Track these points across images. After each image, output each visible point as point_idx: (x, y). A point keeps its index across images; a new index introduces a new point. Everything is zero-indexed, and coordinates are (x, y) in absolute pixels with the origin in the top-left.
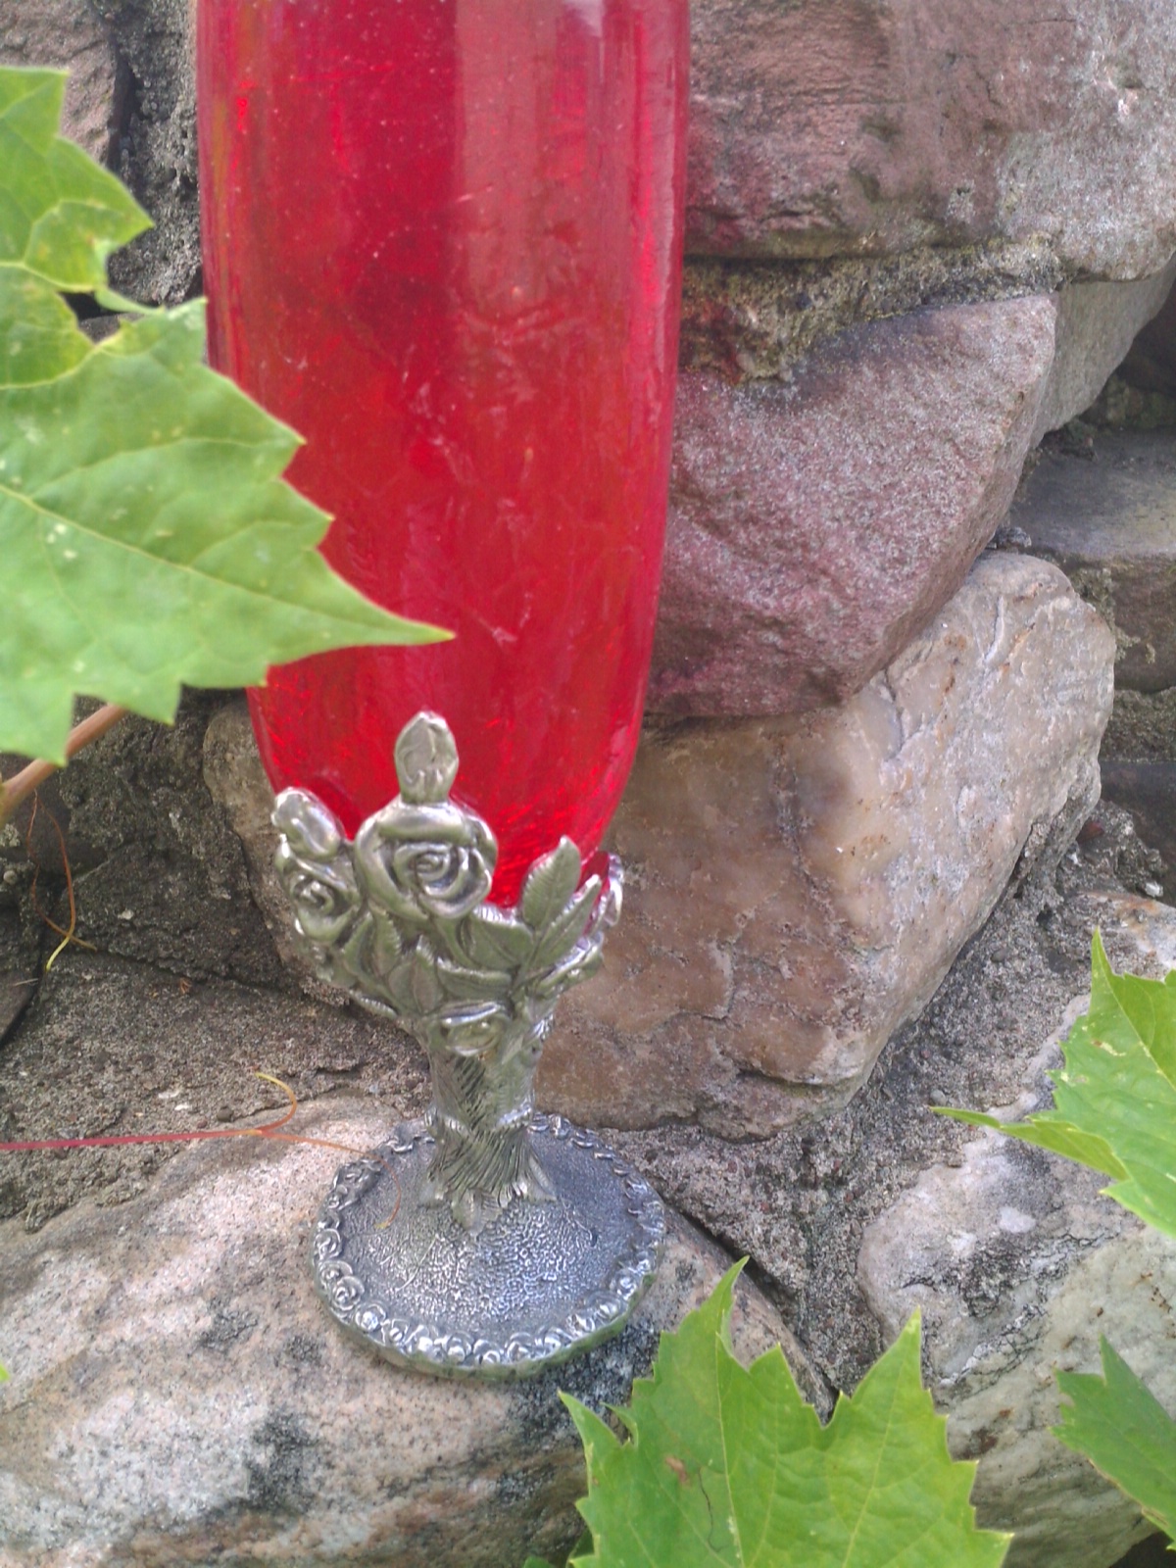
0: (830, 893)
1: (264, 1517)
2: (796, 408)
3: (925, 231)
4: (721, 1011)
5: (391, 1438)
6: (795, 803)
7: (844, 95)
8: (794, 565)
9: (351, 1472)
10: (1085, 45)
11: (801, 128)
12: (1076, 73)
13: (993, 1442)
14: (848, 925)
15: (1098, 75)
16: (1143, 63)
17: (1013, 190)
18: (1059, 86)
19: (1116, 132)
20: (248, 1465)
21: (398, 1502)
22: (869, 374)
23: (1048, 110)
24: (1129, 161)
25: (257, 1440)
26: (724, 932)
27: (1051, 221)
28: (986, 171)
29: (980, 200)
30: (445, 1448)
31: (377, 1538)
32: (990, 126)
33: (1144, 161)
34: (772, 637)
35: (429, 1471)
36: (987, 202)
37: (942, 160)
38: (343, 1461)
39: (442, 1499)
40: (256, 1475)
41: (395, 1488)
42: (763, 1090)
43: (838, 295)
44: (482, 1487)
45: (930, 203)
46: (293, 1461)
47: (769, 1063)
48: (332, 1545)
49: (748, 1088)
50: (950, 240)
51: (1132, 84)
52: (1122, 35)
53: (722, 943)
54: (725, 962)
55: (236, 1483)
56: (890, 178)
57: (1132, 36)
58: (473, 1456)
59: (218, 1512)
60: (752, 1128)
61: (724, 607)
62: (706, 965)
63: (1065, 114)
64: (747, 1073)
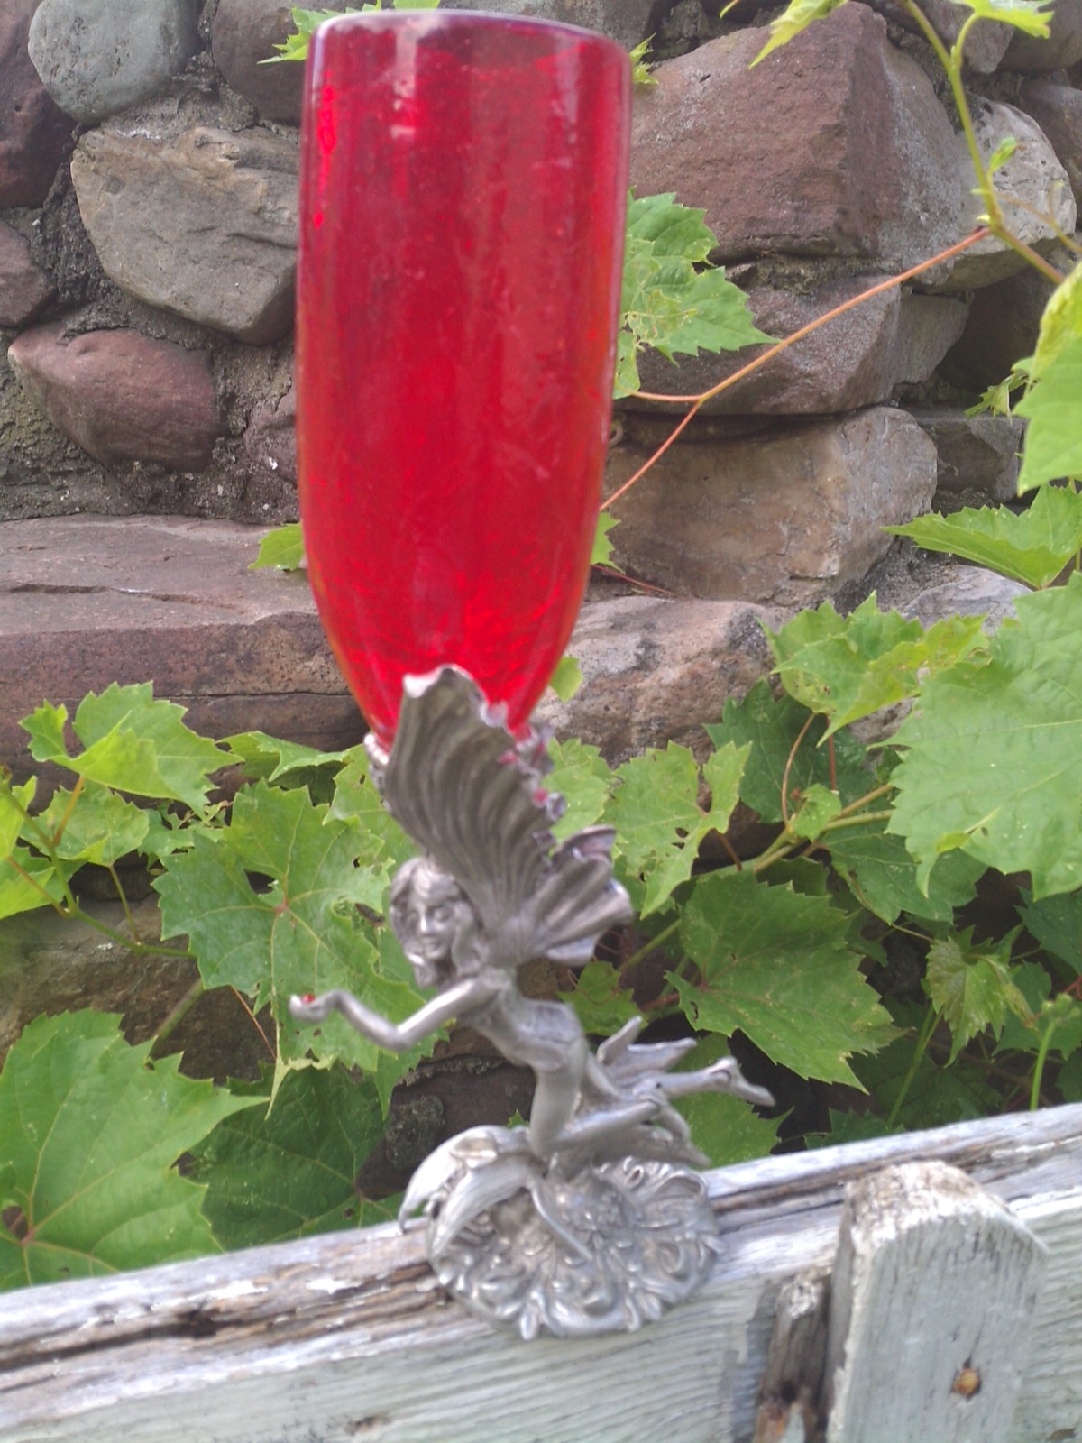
0: (826, 498)
1: (642, 673)
2: (815, 304)
3: (855, 250)
4: (783, 551)
5: (686, 642)
6: (811, 465)
7: (831, 202)
8: (815, 356)
9: (672, 654)
10: (906, 194)
11: (819, 211)
12: (904, 203)
13: (896, 716)
14: (832, 511)
15: (912, 204)
16: (929, 202)
17: (884, 240)
18: (898, 207)
19: (921, 226)
20: (636, 654)
21: (689, 664)
22: (838, 295)
23: (894, 214)
24: (927, 239)
25: (638, 647)
26: (785, 517)
27: (898, 255)
28: (874, 232)
29: (872, 242)
30: (704, 646)
31: (681, 678)
32: (875, 217)
33: (932, 238)
34: (808, 381)
35: (699, 654)
36: (875, 243)
37: (859, 225)
38: (669, 651)
39: (703, 665)
40: (638, 657)
41: (687, 659)
42: (800, 583)
43: (828, 269)
44: (716, 664)
45: (857, 241)
46: (652, 651)
47: (803, 570)
48: (666, 681)
49: (794, 582)
50: (864, 255)
51: (926, 210)
52: (920, 192)
53: (784, 522)
54: (785, 530)
55: (632, 661)
56: (845, 227)
57: (924, 193)
58: (714, 649)
59: (625, 672)
60: (796, 598)
61: (791, 369)
62: (776, 531)
63: (901, 217)
64: (793, 578)
